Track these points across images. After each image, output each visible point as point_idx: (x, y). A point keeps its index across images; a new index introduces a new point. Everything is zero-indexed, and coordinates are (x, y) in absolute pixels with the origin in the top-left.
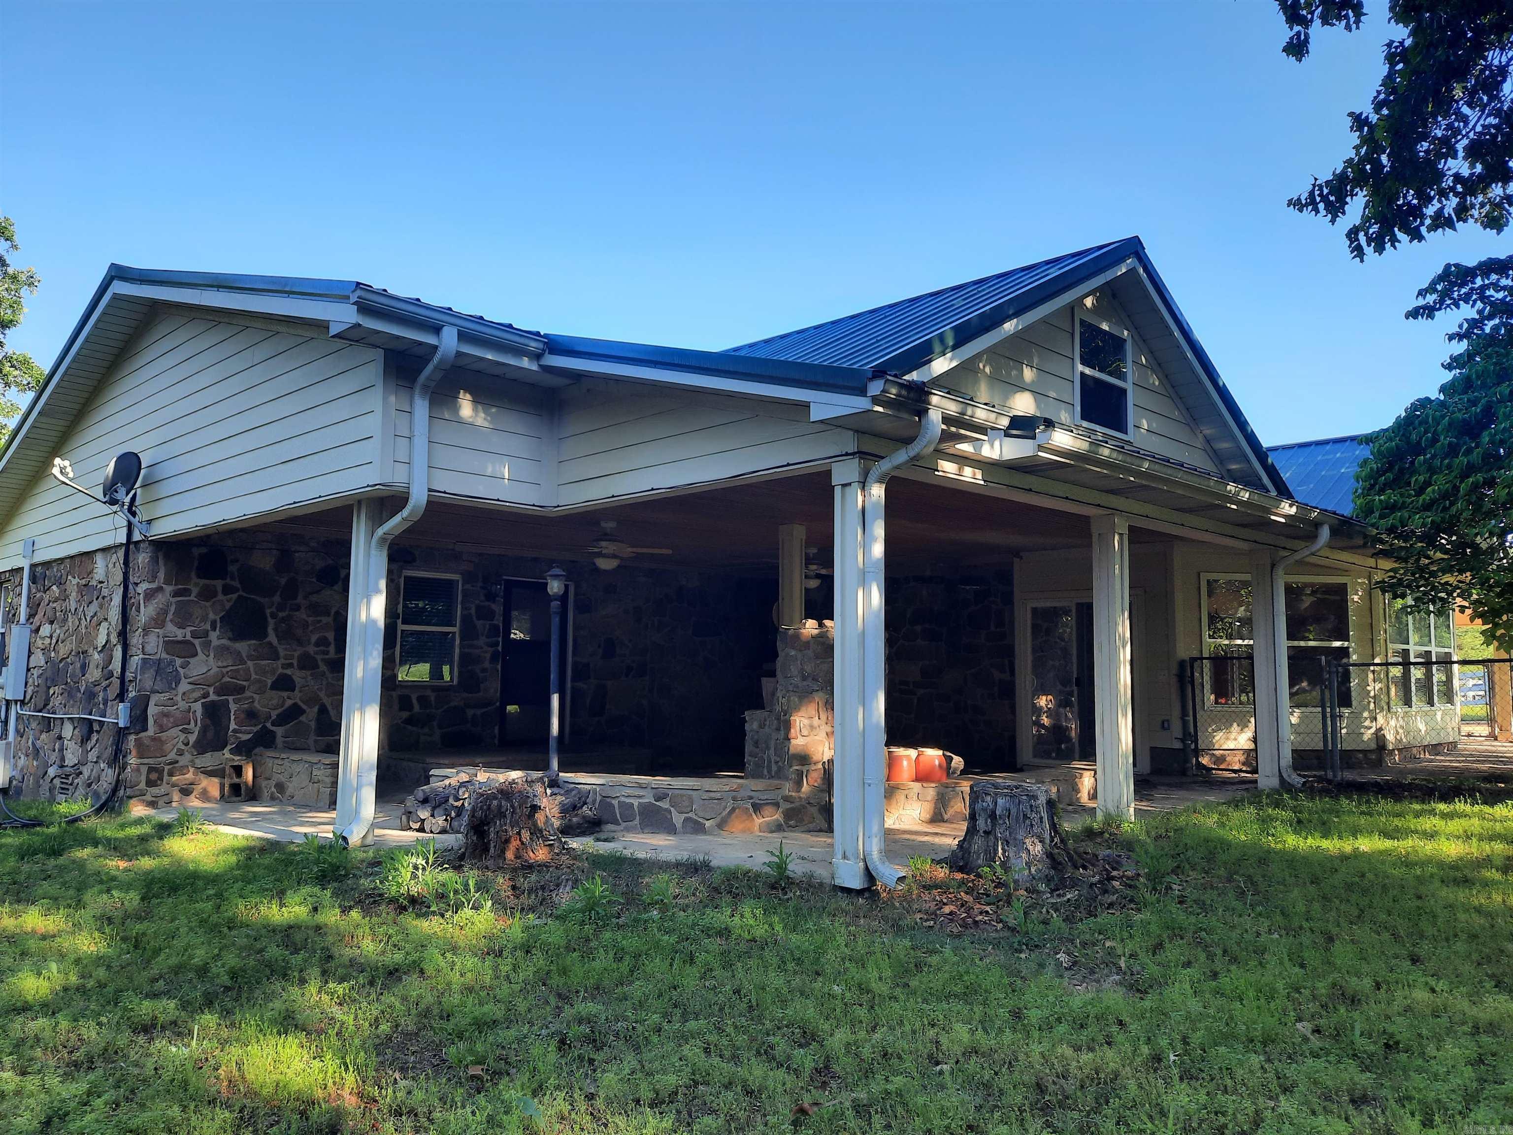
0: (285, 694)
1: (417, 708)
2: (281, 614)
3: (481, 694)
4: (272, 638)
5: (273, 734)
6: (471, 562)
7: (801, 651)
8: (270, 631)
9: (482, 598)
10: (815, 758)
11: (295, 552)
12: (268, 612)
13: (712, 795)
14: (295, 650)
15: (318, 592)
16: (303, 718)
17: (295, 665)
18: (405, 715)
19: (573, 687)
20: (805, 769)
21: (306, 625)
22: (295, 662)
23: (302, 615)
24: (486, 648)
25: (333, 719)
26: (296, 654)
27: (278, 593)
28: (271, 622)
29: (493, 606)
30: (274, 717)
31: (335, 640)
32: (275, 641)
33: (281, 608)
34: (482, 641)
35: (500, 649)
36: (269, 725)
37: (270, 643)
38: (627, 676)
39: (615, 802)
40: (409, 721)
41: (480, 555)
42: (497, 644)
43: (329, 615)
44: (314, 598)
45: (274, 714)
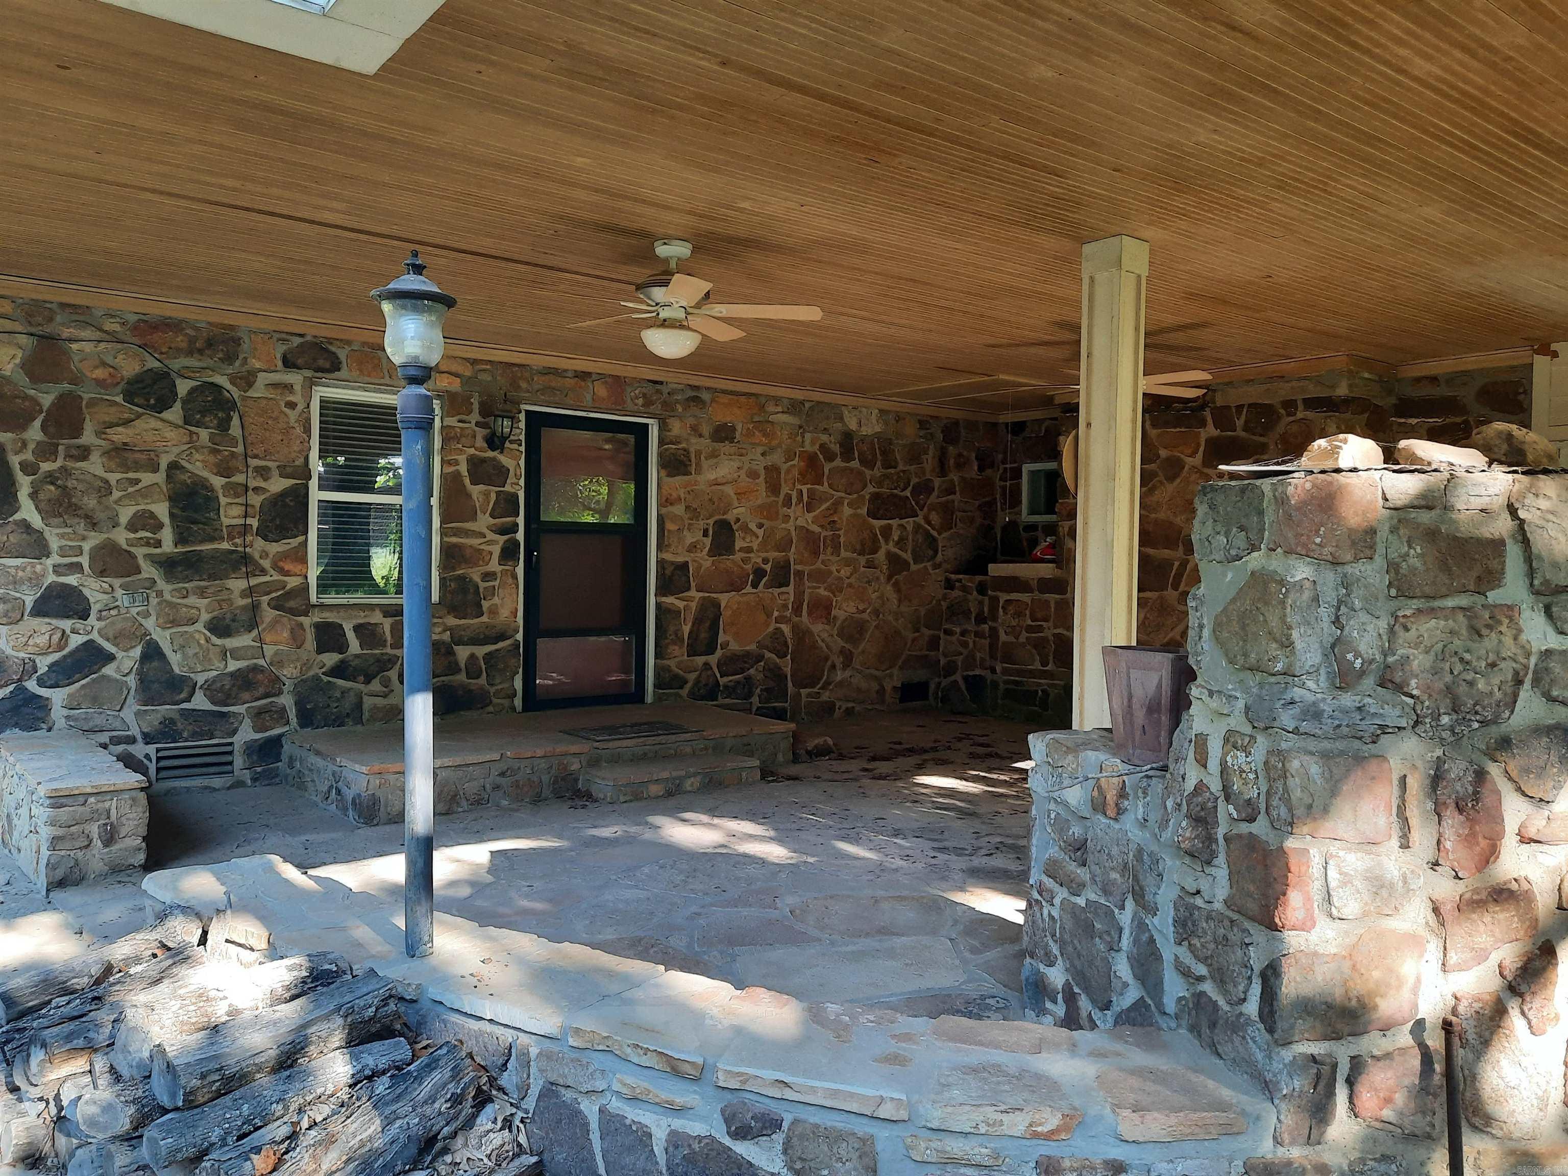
0: (66, 624)
1: (354, 646)
2: (46, 467)
3: (484, 619)
4: (28, 512)
5: (43, 705)
6: (456, 375)
7: (1335, 563)
8: (23, 495)
9: (480, 442)
10: (1387, 1007)
11: (70, 340)
12: (15, 460)
13: (955, 1147)
14: (84, 538)
15: (126, 423)
16: (109, 670)
17: (86, 566)
18: (331, 659)
19: (658, 606)
20: (1343, 1052)
21: (106, 489)
22: (85, 561)
23: (95, 466)
24: (491, 536)
25: (177, 670)
26: (87, 546)
27: (37, 423)
28: (24, 484)
29: (504, 460)
30: (43, 669)
31: (172, 515)
32: (36, 521)
33: (47, 451)
34: (484, 522)
35: (520, 536)
36: (31, 685)
37: (26, 526)
38: (755, 585)
39: (590, 1109)
40: (339, 671)
41: (474, 362)
42: (514, 528)
43: (155, 470)
44: (120, 435)
45: (43, 664)
